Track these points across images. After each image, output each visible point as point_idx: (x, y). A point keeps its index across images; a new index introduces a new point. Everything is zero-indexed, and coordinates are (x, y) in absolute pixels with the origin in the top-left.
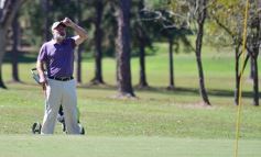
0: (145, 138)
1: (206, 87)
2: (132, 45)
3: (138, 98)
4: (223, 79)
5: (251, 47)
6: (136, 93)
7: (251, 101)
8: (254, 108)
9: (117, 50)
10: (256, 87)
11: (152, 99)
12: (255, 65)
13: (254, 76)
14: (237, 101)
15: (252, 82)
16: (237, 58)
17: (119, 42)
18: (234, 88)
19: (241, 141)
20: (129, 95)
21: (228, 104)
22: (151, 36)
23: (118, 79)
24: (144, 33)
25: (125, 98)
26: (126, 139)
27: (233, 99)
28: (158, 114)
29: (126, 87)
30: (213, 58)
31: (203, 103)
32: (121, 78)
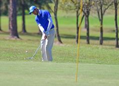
0: (25, 62)
1: (60, 33)
2: (18, 8)
3: (21, 39)
4: (70, 29)
5: (86, 11)
6: (20, 36)
7: (85, 41)
8: (87, 45)
9: (9, 11)
10: (88, 34)
11: (29, 40)
12: (87, 20)
13: (87, 27)
14: (77, 41)
15: (86, 30)
16: (78, 17)
17: (10, 7)
18: (76, 34)
19: (79, 64)
20: (16, 37)
21: (72, 43)
22: (29, 4)
23: (10, 28)
24: (24, 2)
25: (14, 39)
26: (15, 63)
27: (75, 40)
28: (33, 48)
29: (15, 33)
30: (64, 17)
31: (58, 42)
32: (11, 28)
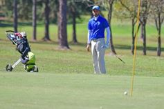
0: (76, 75)
1: (114, 43)
2: (68, 16)
3: (71, 50)
4: (125, 39)
5: (142, 19)
6: (70, 47)
7: (142, 52)
8: (143, 56)
9: (58, 19)
10: (145, 44)
11: (81, 51)
12: (144, 30)
13: (144, 36)
14: (133, 52)
15: (142, 40)
16: (133, 25)
17: (60, 15)
18: (132, 45)
19: (135, 77)
20: (66, 47)
21: (127, 54)
22: (80, 11)
23: (59, 38)
24: (75, 9)
25: (63, 49)
26: (64, 75)
27: (130, 51)
28: (84, 60)
29: (65, 43)
30: (119, 26)
31: (111, 53)
32: (61, 37)
